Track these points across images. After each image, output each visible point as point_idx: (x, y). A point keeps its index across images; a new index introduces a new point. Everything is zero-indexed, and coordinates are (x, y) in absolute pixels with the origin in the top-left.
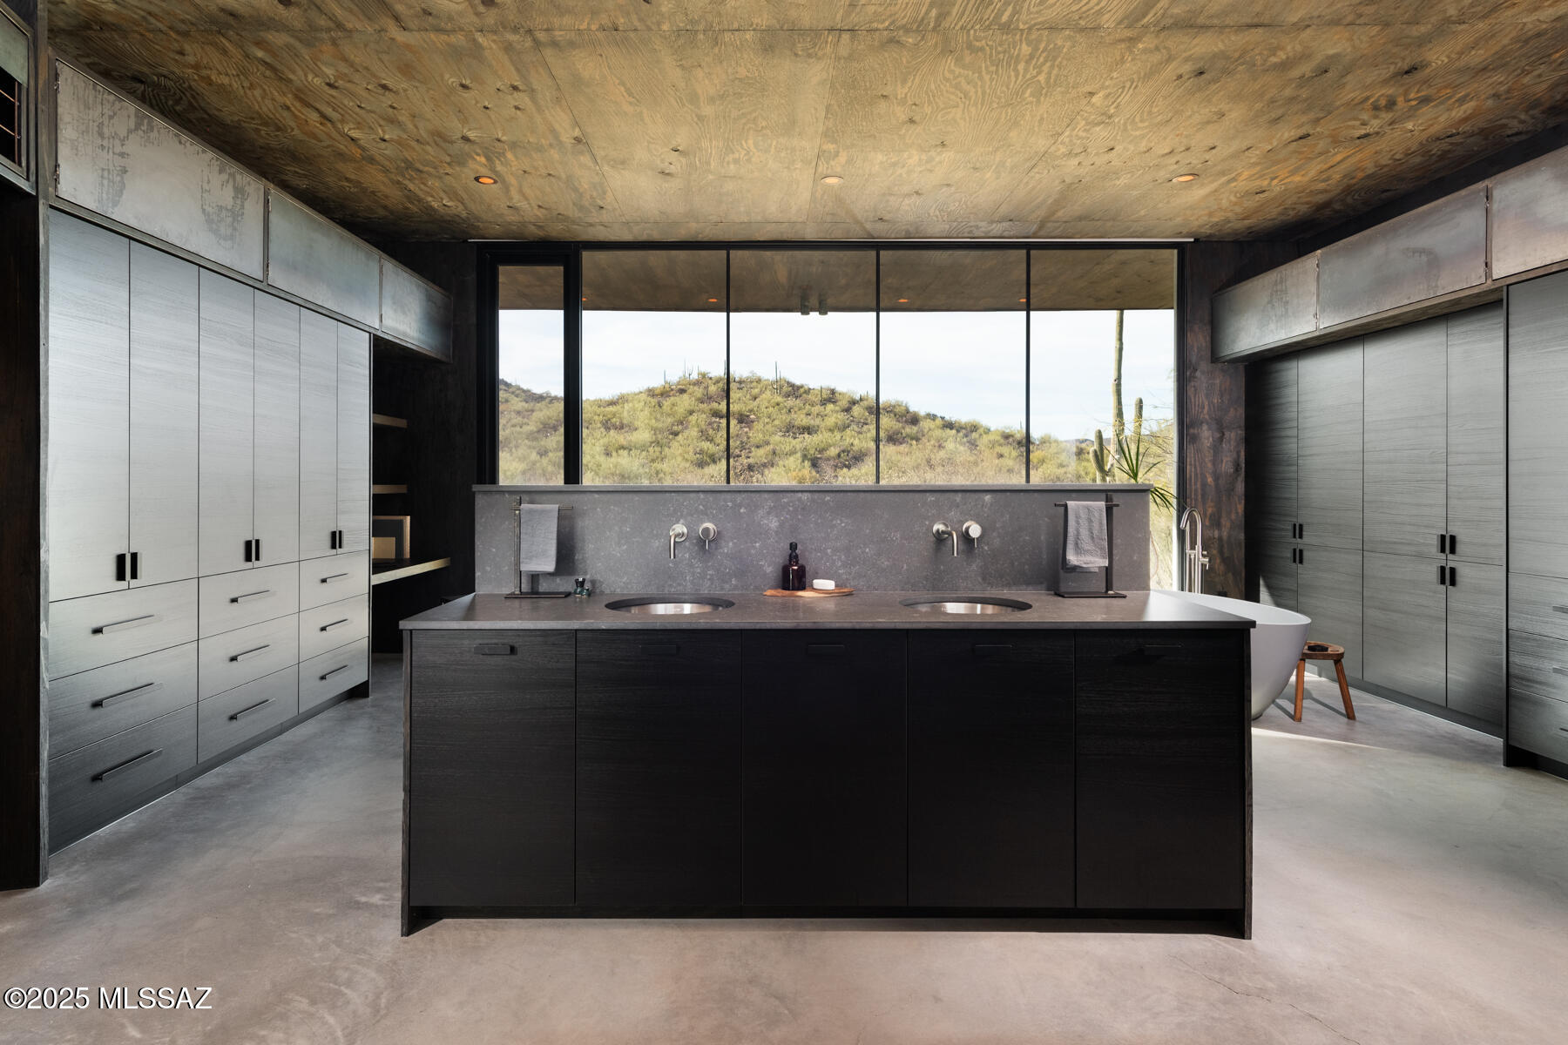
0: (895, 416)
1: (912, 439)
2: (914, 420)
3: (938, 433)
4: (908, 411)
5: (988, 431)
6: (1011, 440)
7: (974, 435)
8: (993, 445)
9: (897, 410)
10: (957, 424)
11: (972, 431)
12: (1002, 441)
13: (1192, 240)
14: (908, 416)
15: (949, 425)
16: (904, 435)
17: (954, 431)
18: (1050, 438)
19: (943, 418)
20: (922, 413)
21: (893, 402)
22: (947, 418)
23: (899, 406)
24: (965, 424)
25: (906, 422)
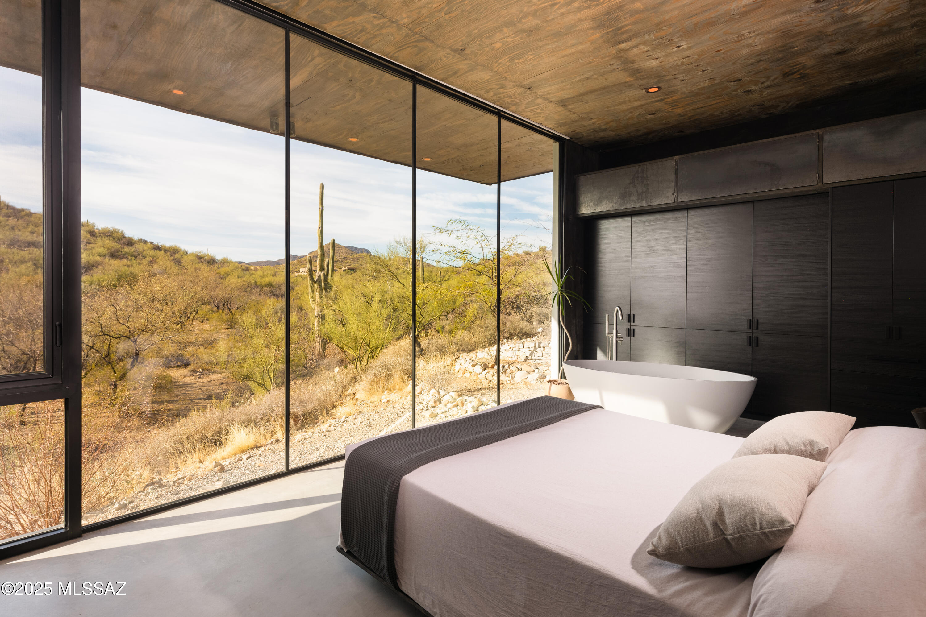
0: (114, 239)
1: (132, 256)
2: (130, 243)
3: (152, 252)
4: (124, 237)
5: (186, 253)
6: (203, 260)
7: (177, 256)
8: (193, 262)
9: (115, 235)
10: (163, 248)
11: (175, 253)
12: (198, 260)
13: (569, 138)
14: (124, 240)
15: (157, 248)
16: (123, 253)
17: (162, 252)
18: (227, 259)
19: (152, 243)
20: (136, 238)
21: (111, 229)
22: (155, 243)
23: (117, 232)
24: (169, 248)
25: (124, 243)
